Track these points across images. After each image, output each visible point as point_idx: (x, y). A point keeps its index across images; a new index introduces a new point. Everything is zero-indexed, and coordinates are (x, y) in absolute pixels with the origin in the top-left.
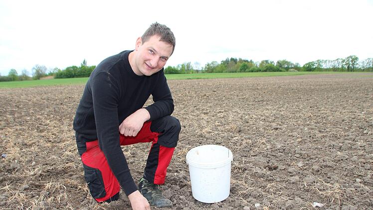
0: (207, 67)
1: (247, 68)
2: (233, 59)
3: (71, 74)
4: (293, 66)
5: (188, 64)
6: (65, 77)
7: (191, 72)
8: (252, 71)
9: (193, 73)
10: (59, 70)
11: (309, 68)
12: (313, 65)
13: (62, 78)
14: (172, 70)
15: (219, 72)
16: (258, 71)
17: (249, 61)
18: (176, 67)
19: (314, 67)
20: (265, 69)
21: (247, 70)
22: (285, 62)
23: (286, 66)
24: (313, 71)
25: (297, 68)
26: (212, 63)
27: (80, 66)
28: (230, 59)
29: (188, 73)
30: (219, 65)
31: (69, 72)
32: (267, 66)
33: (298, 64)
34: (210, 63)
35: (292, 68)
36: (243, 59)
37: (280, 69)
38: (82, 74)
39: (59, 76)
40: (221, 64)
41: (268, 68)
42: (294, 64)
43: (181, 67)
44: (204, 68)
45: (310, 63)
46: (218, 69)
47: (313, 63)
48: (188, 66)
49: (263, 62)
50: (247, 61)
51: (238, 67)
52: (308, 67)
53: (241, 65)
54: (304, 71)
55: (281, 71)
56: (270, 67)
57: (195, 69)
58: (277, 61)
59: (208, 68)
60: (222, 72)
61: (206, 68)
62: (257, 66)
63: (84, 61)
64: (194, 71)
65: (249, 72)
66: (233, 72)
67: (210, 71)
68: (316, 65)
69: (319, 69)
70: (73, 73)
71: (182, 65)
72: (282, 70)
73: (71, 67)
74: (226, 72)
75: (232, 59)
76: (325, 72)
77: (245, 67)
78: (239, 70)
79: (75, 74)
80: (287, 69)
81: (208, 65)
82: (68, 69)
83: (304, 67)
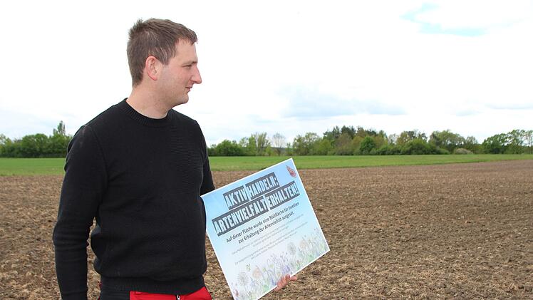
0: (298, 143)
1: (374, 146)
2: (348, 129)
3: (32, 148)
4: (463, 143)
5: (261, 137)
6: (20, 155)
7: (266, 154)
8: (383, 153)
9: (270, 155)
10: (8, 140)
11: (495, 147)
12: (503, 141)
13: (13, 156)
14: (231, 148)
15: (320, 154)
16: (396, 152)
17: (378, 131)
18: (238, 143)
19: (506, 144)
20: (408, 148)
21: (374, 150)
22: (447, 135)
23: (449, 142)
24: (503, 153)
25: (471, 146)
26: (307, 136)
27: (52, 135)
28: (340, 130)
29: (260, 155)
30: (320, 139)
31: (28, 144)
32: (411, 144)
33: (472, 138)
34: (303, 136)
35: (461, 146)
36: (365, 129)
37: (438, 148)
38: (56, 150)
39: (7, 152)
40: (325, 138)
41: (413, 146)
42: (466, 138)
43: (248, 142)
44: (292, 145)
45: (496, 136)
46: (318, 148)
47: (501, 137)
48: (262, 139)
49: (403, 135)
50: (374, 133)
51: (355, 145)
52: (493, 145)
53: (362, 140)
54: (486, 153)
55: (439, 153)
56: (418, 144)
57: (274, 145)
58: (431, 134)
59: (299, 146)
60: (326, 155)
61: (295, 144)
62: (392, 144)
63: (61, 125)
64: (272, 152)
65: (378, 154)
66: (346, 155)
67: (303, 151)
68: (509, 141)
69: (516, 149)
70: (38, 148)
71: (250, 140)
72: (443, 150)
73: (33, 136)
74: (334, 154)
75: (345, 129)
76: (528, 156)
77: (370, 143)
78: (358, 150)
79: (41, 149)
80: (451, 149)
81: (300, 139)
82: (27, 139)
83: (484, 144)
